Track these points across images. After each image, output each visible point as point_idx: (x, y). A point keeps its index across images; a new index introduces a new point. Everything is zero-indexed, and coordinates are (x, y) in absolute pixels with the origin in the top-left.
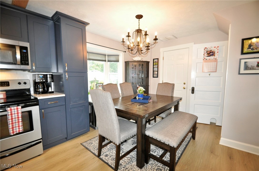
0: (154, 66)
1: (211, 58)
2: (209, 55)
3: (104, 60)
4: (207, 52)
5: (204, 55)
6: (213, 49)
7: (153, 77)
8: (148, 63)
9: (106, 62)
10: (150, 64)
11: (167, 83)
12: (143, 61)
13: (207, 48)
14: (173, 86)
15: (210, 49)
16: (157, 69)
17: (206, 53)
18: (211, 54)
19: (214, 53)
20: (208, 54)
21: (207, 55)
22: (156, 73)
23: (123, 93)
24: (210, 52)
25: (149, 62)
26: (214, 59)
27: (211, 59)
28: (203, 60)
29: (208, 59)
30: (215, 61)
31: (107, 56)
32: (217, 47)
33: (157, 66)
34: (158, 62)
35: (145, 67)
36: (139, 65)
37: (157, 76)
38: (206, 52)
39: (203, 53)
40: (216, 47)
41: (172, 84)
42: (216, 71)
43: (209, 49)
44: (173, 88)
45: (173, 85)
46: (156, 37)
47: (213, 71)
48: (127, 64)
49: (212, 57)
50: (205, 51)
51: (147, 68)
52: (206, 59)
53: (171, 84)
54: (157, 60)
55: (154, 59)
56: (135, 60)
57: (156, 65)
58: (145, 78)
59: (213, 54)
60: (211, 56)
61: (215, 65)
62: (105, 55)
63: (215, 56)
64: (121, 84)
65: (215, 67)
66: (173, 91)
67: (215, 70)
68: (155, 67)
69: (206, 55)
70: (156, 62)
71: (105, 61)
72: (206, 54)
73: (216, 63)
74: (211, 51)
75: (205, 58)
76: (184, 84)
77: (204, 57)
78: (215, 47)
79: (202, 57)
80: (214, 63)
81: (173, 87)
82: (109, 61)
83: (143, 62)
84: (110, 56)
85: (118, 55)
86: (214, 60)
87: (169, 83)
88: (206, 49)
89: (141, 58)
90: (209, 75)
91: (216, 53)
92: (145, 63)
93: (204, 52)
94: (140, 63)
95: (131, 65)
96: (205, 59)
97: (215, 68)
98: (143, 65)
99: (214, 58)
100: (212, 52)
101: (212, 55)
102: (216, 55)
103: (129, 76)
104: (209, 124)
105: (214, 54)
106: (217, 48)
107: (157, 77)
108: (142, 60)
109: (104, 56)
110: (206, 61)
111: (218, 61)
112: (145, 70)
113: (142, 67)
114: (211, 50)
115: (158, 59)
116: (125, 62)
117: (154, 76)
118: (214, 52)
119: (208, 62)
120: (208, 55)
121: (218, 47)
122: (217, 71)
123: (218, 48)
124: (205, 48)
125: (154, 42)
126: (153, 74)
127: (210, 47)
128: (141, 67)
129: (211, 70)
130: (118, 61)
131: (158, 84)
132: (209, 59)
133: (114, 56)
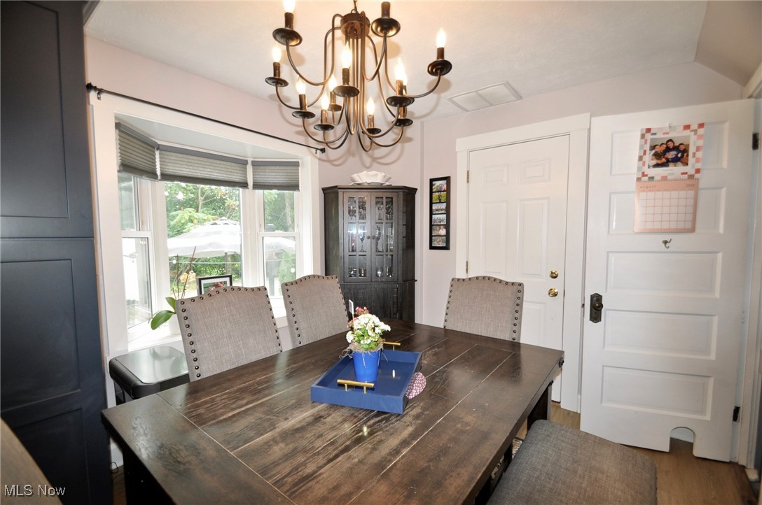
0: (435, 207)
1: (669, 174)
2: (664, 160)
3: (237, 180)
4: (653, 148)
5: (640, 158)
6: (678, 136)
7: (432, 248)
8: (409, 194)
9: (247, 190)
10: (418, 196)
11: (489, 278)
12: (393, 185)
13: (652, 132)
14: (519, 295)
15: (664, 134)
16: (445, 215)
17: (648, 152)
18: (671, 155)
19: (686, 151)
20: (657, 156)
21: (655, 162)
22: (443, 232)
23: (296, 326)
24: (668, 150)
25: (416, 189)
26: (686, 176)
27: (669, 177)
28: (639, 179)
29: (659, 178)
30: (688, 185)
31: (250, 168)
32: (694, 127)
33: (444, 206)
34: (448, 190)
35: (401, 208)
36: (377, 203)
37: (444, 245)
38: (647, 147)
39: (636, 153)
40: (692, 128)
41: (513, 284)
42: (692, 230)
43: (662, 137)
44: (518, 302)
45: (520, 288)
46: (441, 52)
47: (681, 226)
48: (330, 196)
49: (674, 171)
50: (646, 142)
51: (406, 212)
52: (652, 178)
53: (507, 283)
54: (444, 182)
55: (432, 181)
56: (359, 184)
57: (440, 202)
58: (400, 252)
59: (679, 155)
60: (671, 164)
61: (691, 202)
62: (244, 163)
63: (687, 164)
64: (286, 284)
65: (690, 210)
66: (517, 315)
67: (689, 225)
68: (437, 210)
69: (649, 159)
70: (442, 190)
71: (244, 185)
72: (649, 155)
73: (691, 193)
74: (671, 145)
75: (644, 175)
76: (554, 276)
77: (639, 169)
78: (687, 127)
79: (635, 170)
80: (683, 194)
81: (519, 298)
82: (257, 186)
83: (390, 188)
84: (262, 168)
85: (296, 164)
86: (683, 180)
87: (501, 281)
88: (649, 136)
89: (383, 174)
90: (663, 245)
91: (692, 150)
92: (401, 194)
93: (641, 147)
94: (380, 195)
95: (346, 200)
96: (646, 178)
97: (690, 217)
98: (390, 201)
99: (683, 174)
100: (676, 148)
101: (676, 160)
102: (691, 160)
103: (338, 244)
104: (667, 449)
105: (682, 156)
106: (695, 131)
107: (447, 248)
108: (387, 183)
109: (236, 167)
110: (651, 183)
111: (701, 186)
112: (401, 222)
113: (387, 209)
114: (671, 140)
115: (447, 179)
116: (324, 190)
117: (435, 244)
118: (682, 148)
119: (659, 190)
120: (659, 162)
121: (701, 126)
122: (697, 230)
123: (701, 131)
124: (644, 132)
125: (431, 82)
126: (431, 236)
127: (667, 125)
128: (384, 211)
129: (673, 226)
130: (294, 186)
131: (453, 280)
132: (664, 178)
133: (278, 168)
